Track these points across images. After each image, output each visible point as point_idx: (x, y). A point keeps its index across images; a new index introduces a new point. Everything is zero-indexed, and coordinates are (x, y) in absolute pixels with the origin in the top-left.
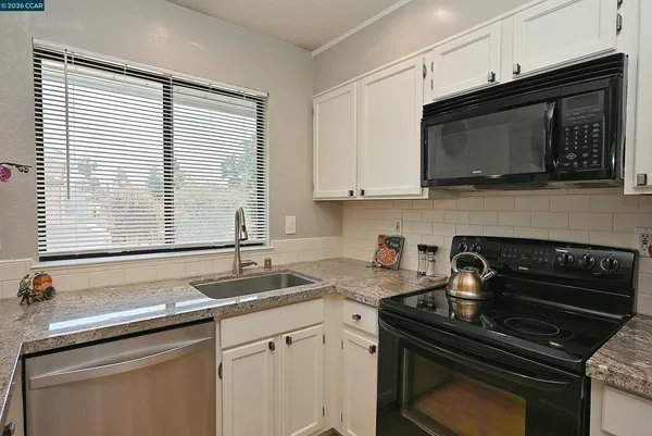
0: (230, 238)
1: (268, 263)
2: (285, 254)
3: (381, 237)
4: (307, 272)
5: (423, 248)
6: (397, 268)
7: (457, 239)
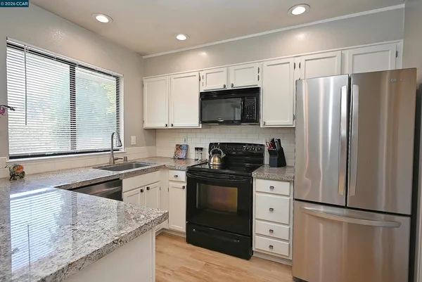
0: (109, 147)
1: (126, 159)
2: (134, 154)
3: (177, 145)
4: (147, 161)
5: (197, 149)
6: (186, 159)
7: (211, 144)
